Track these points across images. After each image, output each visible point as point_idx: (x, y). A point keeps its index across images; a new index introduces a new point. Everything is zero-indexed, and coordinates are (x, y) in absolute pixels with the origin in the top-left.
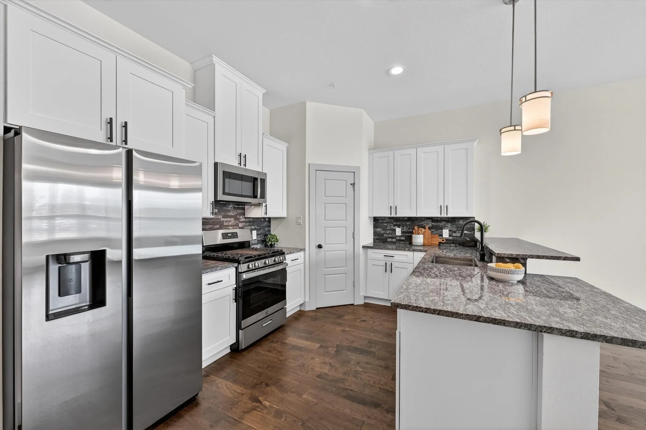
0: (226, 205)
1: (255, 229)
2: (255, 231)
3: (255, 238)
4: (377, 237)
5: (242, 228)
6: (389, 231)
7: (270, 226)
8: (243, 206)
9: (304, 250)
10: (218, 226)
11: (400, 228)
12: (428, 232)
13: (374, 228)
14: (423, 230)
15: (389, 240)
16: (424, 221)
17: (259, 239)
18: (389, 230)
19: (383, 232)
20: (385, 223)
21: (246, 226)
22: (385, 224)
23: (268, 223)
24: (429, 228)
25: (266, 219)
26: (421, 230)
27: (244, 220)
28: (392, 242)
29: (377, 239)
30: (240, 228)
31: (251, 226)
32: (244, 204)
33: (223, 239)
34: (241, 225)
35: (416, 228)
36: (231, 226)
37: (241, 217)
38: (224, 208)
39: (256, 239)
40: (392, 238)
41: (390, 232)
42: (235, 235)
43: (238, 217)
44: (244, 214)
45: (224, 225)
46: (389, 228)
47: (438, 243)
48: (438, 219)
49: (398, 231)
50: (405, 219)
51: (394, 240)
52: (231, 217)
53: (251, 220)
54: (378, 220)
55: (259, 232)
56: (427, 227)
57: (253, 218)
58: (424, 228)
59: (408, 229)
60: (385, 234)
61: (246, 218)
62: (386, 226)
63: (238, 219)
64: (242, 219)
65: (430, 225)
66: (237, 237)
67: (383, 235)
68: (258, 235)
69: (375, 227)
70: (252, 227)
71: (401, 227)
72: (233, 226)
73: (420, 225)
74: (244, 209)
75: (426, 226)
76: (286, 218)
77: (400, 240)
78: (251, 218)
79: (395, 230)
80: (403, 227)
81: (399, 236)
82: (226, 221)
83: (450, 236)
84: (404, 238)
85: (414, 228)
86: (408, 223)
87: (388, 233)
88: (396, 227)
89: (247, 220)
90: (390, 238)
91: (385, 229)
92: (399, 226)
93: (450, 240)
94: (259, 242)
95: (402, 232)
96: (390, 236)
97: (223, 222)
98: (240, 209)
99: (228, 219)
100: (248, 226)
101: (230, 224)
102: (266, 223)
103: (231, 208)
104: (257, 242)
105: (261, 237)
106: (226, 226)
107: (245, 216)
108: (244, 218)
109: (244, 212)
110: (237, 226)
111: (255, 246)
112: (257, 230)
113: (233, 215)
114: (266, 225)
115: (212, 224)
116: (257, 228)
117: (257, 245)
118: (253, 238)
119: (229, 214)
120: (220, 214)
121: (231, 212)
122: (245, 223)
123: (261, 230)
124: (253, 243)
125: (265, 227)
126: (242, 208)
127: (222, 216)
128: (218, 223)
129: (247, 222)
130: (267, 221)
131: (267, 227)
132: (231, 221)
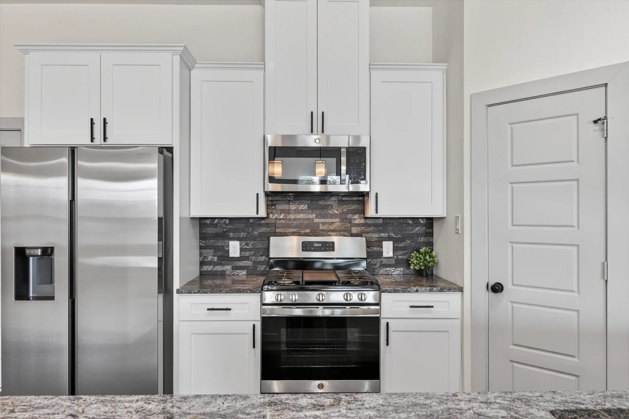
0: (324, 198)
1: (389, 239)
2: (391, 243)
3: (391, 254)
5: (359, 235)
7: (431, 235)
8: (361, 198)
9: (460, 290)
10: (308, 231)
17: (400, 257)
21: (367, 232)
23: (424, 228)
25: (420, 220)
27: (362, 221)
30: (352, 235)
31: (380, 232)
33: (303, 250)
34: (354, 230)
36: (333, 231)
37: (356, 217)
38: (322, 203)
39: (392, 257)
42: (329, 247)
43: (349, 216)
44: (363, 211)
45: (320, 230)
52: (333, 216)
53: (381, 221)
55: (401, 245)
57: (384, 219)
61: (366, 218)
63: (350, 221)
64: (358, 219)
66: (333, 250)
68: (395, 249)
70: (383, 234)
72: (338, 231)
74: (363, 203)
76: (445, 220)
82: (323, 223)
89: (369, 222)
94: (398, 263)
97: (318, 224)
98: (354, 204)
99: (327, 220)
100: (372, 232)
101: (332, 228)
102: (419, 227)
103: (335, 201)
104: (394, 263)
105: (406, 254)
106: (322, 230)
107: (364, 216)
108: (362, 218)
109: (363, 208)
110: (345, 231)
111: (388, 269)
112: (395, 241)
113: (339, 213)
114: (420, 232)
115: (296, 227)
116: (395, 236)
117: (394, 268)
118: (385, 255)
119: (330, 212)
120: (311, 212)
121: (334, 207)
122: (364, 228)
123: (406, 241)
124: (383, 263)
125: (418, 235)
126: (359, 200)
127: (314, 215)
128: (307, 227)
129: (370, 225)
130: (422, 225)
131: (422, 237)
132: (334, 223)
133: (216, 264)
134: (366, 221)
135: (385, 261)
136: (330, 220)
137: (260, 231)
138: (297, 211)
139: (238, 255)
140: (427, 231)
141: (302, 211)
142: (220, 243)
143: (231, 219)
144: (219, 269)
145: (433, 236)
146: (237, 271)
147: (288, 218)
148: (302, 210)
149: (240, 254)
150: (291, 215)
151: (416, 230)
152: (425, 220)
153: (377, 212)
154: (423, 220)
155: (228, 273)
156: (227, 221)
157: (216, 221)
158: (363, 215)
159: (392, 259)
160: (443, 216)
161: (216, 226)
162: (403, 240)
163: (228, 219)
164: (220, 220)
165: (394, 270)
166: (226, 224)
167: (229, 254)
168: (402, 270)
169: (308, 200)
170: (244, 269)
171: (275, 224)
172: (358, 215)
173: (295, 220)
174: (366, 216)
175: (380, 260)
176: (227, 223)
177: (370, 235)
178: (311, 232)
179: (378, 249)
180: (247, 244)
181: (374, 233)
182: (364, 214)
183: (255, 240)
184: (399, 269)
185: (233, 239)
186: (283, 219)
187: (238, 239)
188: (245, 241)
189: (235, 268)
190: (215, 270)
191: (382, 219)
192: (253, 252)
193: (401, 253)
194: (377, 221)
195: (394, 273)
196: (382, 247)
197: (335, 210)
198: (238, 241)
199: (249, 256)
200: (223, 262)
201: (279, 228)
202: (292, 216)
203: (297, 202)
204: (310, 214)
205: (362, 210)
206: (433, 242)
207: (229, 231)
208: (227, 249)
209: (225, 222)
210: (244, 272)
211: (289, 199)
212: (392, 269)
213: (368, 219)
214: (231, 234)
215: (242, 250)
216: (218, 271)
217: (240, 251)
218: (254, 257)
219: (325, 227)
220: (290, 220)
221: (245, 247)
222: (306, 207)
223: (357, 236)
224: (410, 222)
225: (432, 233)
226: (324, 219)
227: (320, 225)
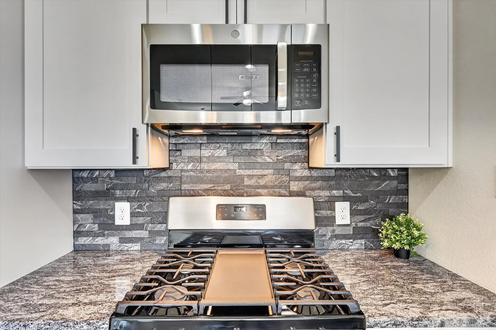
0: (251, 140)
1: (344, 198)
2: (347, 205)
3: (347, 221)
5: (301, 194)
7: (406, 192)
8: (304, 140)
10: (227, 187)
17: (360, 224)
21: (313, 189)
23: (395, 183)
25: (390, 171)
27: (306, 173)
30: (292, 194)
31: (330, 188)
34: (294, 186)
36: (265, 187)
37: (297, 166)
38: (247, 146)
39: (348, 225)
43: (287, 166)
44: (307, 159)
45: (244, 186)
52: (264, 165)
53: (332, 173)
55: (361, 208)
57: (337, 169)
61: (311, 168)
63: (288, 172)
64: (299, 171)
68: (353, 213)
70: (334, 192)
72: (271, 188)
74: (307, 147)
76: (451, 170)
82: (250, 177)
89: (315, 173)
94: (358, 233)
97: (241, 178)
98: (293, 148)
99: (255, 172)
100: (319, 189)
101: (262, 182)
102: (388, 182)
103: (266, 144)
104: (351, 233)
105: (369, 219)
106: (249, 186)
107: (308, 165)
108: (305, 169)
109: (307, 155)
110: (280, 187)
111: (343, 241)
112: (353, 201)
113: (272, 161)
114: (388, 188)
115: (211, 181)
116: (353, 195)
117: (351, 240)
118: (339, 221)
119: (259, 160)
120: (232, 161)
121: (265, 153)
122: (308, 182)
123: (368, 201)
124: (336, 232)
125: (386, 193)
126: (301, 143)
127: (237, 165)
128: (227, 181)
129: (316, 179)
130: (392, 178)
131: (391, 195)
132: (265, 175)
133: (96, 235)
134: (310, 173)
135: (338, 231)
136: (259, 172)
137: (159, 188)
138: (212, 159)
139: (128, 223)
140: (399, 188)
141: (219, 159)
142: (102, 205)
143: (117, 171)
144: (100, 242)
145: (408, 195)
146: (127, 245)
147: (199, 168)
148: (219, 157)
149: (131, 221)
150: (203, 165)
151: (383, 185)
152: (396, 170)
153: (338, 160)
154: (393, 171)
155: (113, 247)
156: (112, 175)
157: (97, 173)
158: (306, 164)
159: (348, 228)
160: (446, 166)
161: (95, 180)
162: (365, 200)
163: (113, 171)
164: (102, 172)
165: (352, 242)
166: (111, 178)
167: (114, 220)
168: (363, 242)
169: (228, 143)
170: (137, 242)
171: (181, 177)
172: (300, 164)
173: (208, 171)
174: (311, 166)
175: (331, 228)
177: (317, 193)
178: (231, 189)
179: (329, 212)
180: (140, 207)
181: (323, 190)
182: (308, 163)
183: (152, 200)
184: (359, 241)
185: (121, 199)
186: (191, 170)
187: (128, 199)
188: (139, 201)
189: (123, 240)
190: (94, 243)
191: (334, 170)
192: (149, 218)
193: (362, 218)
194: (327, 173)
195: (352, 247)
196: (334, 210)
197: (266, 157)
198: (128, 201)
199: (143, 225)
200: (106, 232)
201: (185, 183)
202: (205, 166)
203: (212, 146)
204: (230, 162)
205: (305, 157)
206: (408, 203)
207: (114, 188)
208: (112, 213)
209: (109, 176)
210: (137, 247)
211: (200, 142)
212: (349, 242)
213: (315, 170)
214: (118, 193)
215: (133, 215)
216: (100, 245)
217: (131, 217)
218: (150, 225)
219: (252, 182)
220: (201, 171)
221: (137, 210)
222: (224, 153)
223: (298, 196)
224: (376, 175)
225: (407, 190)
226: (251, 171)
227: (246, 179)
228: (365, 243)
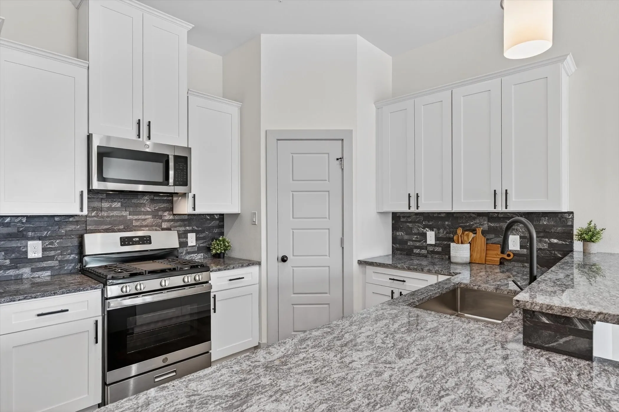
1: (192, 231)
2: (194, 235)
3: (194, 243)
4: (398, 245)
5: (169, 229)
6: (415, 236)
7: (222, 227)
8: (170, 198)
9: (259, 263)
10: (122, 227)
11: (433, 231)
12: (481, 240)
13: (393, 231)
14: (472, 235)
15: (416, 251)
16: (474, 219)
17: (201, 245)
18: (415, 234)
19: (406, 237)
20: (410, 222)
21: (176, 227)
22: (410, 225)
23: (218, 222)
24: (483, 232)
25: (215, 215)
26: (468, 236)
27: (171, 217)
28: (419, 255)
29: (398, 249)
30: (163, 229)
31: (185, 226)
32: (172, 194)
33: (122, 245)
34: (164, 225)
35: (460, 231)
36: (146, 226)
37: (166, 214)
38: (134, 201)
40: (421, 248)
41: (417, 238)
42: (148, 240)
43: (160, 213)
44: (172, 209)
45: (133, 226)
46: (415, 231)
47: (499, 259)
48: (500, 216)
49: (431, 237)
50: (443, 215)
51: (424, 252)
52: (146, 213)
53: (186, 217)
54: (399, 217)
55: (201, 236)
56: (479, 231)
57: (189, 215)
58: (474, 231)
59: (447, 233)
60: (410, 240)
61: (174, 215)
62: (412, 228)
63: (161, 217)
64: (167, 216)
65: (486, 227)
66: (150, 243)
67: (406, 242)
68: (197, 239)
69: (395, 228)
70: (188, 228)
71: (435, 229)
72: (150, 227)
73: (466, 226)
74: (172, 202)
75: (477, 229)
76: (239, 215)
77: (433, 252)
78: (186, 214)
79: (424, 235)
80: (439, 229)
81: (431, 245)
82: (137, 220)
83: (521, 247)
84: (440, 249)
85: (456, 233)
86: (447, 223)
87: (414, 239)
88: (427, 229)
89: (177, 218)
90: (417, 247)
91: (409, 232)
92: (432, 230)
93: (523, 255)
94: (199, 250)
95: (437, 238)
96: (418, 244)
97: (131, 221)
98: (164, 203)
99: (140, 217)
100: (179, 226)
101: (144, 223)
102: (214, 222)
103: (147, 200)
104: (196, 250)
105: (205, 242)
106: (136, 226)
107: (173, 213)
108: (171, 215)
109: (172, 207)
110: (156, 226)
111: (192, 255)
112: (197, 232)
113: (151, 210)
114: (215, 225)
115: (110, 223)
116: (197, 229)
117: (196, 254)
118: (190, 244)
119: (143, 209)
120: (124, 210)
121: (147, 206)
122: (173, 223)
123: (205, 232)
124: (189, 251)
125: (214, 227)
126: (168, 200)
127: (128, 212)
128: (121, 223)
129: (177, 221)
130: (216, 219)
131: (216, 228)
132: (146, 219)
133: (8, 268)
134: (174, 217)
135: (189, 250)
136: (143, 217)
137: (68, 229)
138: (110, 209)
139: (40, 255)
140: (220, 224)
141: (116, 209)
142: (14, 244)
143: (27, 217)
144: (11, 274)
145: (224, 228)
146: (38, 273)
147: (100, 215)
148: (114, 208)
149: (43, 254)
150: (103, 213)
151: (212, 223)
152: (218, 215)
153: (194, 210)
154: (217, 216)
155: (25, 276)
156: (24, 220)
157: (8, 220)
158: (171, 212)
159: (194, 247)
160: (238, 213)
161: (8, 225)
162: (202, 231)
163: (25, 218)
164: (13, 218)
166: (23, 223)
167: (27, 255)
169: (121, 199)
170: (48, 270)
171: (86, 221)
172: (168, 212)
173: (108, 217)
174: (174, 213)
175: (185, 249)
176: (24, 221)
177: (178, 228)
178: (124, 228)
179: (184, 239)
180: (52, 243)
181: (181, 227)
182: (173, 211)
183: (62, 238)
184: (200, 254)
185: (33, 239)
186: (94, 216)
187: (40, 238)
188: (50, 240)
189: (33, 270)
190: (6, 274)
192: (60, 251)
193: (202, 241)
194: (183, 217)
195: (197, 258)
196: (187, 238)
197: (147, 208)
198: (40, 240)
199: (54, 256)
200: (18, 265)
201: (90, 225)
202: (105, 214)
203: (110, 200)
204: (123, 211)
205: (171, 208)
206: (224, 232)
207: (27, 230)
208: (24, 250)
209: (21, 221)
210: (49, 273)
211: (102, 197)
212: (194, 255)
214: (30, 234)
215: (44, 250)
216: (11, 276)
217: (42, 251)
218: (60, 256)
219: (138, 224)
220: (102, 217)
221: (48, 246)
222: (119, 205)
223: (166, 230)
224: (208, 218)
225: (223, 225)
226: (138, 216)
227: (134, 221)
228: (203, 255)
